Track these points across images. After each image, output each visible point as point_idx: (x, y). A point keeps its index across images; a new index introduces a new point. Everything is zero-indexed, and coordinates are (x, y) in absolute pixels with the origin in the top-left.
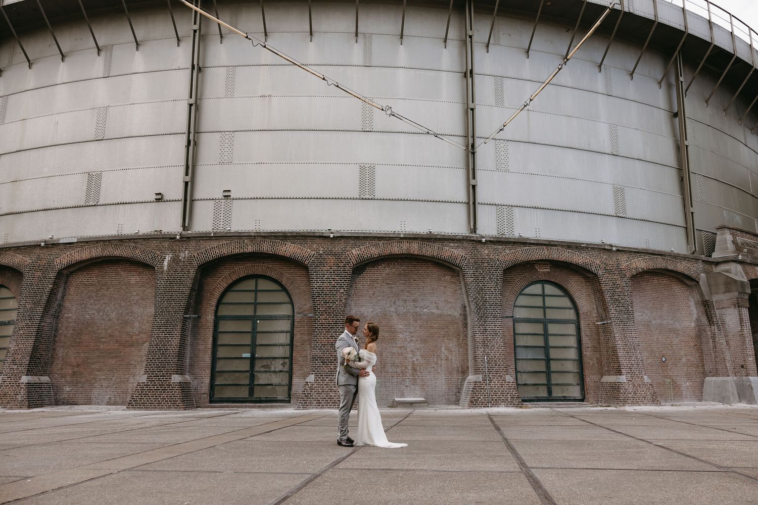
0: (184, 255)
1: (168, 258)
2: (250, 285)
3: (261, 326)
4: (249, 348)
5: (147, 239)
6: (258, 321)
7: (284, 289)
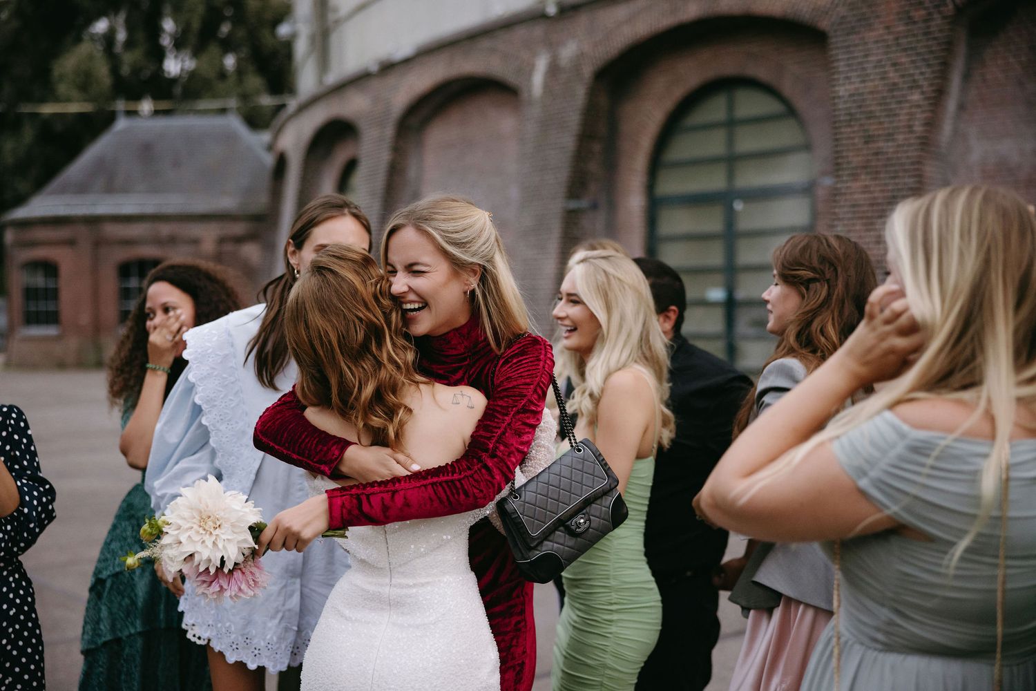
0: (568, 52)
1: (541, 64)
2: (715, 110)
3: (748, 216)
4: (719, 278)
5: (508, 25)
6: (738, 206)
7: (791, 112)
